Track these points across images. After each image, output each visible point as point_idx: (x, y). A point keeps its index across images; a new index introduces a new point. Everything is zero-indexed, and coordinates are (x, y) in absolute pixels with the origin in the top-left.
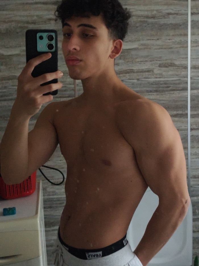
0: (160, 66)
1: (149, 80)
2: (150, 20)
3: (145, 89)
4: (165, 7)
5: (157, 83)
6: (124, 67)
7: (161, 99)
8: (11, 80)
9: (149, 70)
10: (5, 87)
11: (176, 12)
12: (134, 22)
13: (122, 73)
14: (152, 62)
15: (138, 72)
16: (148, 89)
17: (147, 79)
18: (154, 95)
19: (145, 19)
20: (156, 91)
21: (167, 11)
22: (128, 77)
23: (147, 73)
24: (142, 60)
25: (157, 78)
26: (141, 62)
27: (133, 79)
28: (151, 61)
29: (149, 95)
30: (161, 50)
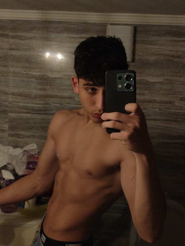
0: (182, 99)
1: (170, 110)
2: (175, 60)
3: (165, 118)
6: (148, 97)
7: (179, 128)
8: (54, 98)
9: (171, 102)
10: (48, 104)
12: (161, 59)
13: (146, 102)
15: (159, 103)
16: (167, 118)
17: (167, 110)
18: (172, 124)
19: (171, 58)
20: (175, 121)
22: (151, 106)
23: (168, 105)
24: (165, 92)
25: (177, 109)
26: (164, 94)
27: (155, 108)
28: (173, 94)
29: (168, 123)
30: (182, 86)
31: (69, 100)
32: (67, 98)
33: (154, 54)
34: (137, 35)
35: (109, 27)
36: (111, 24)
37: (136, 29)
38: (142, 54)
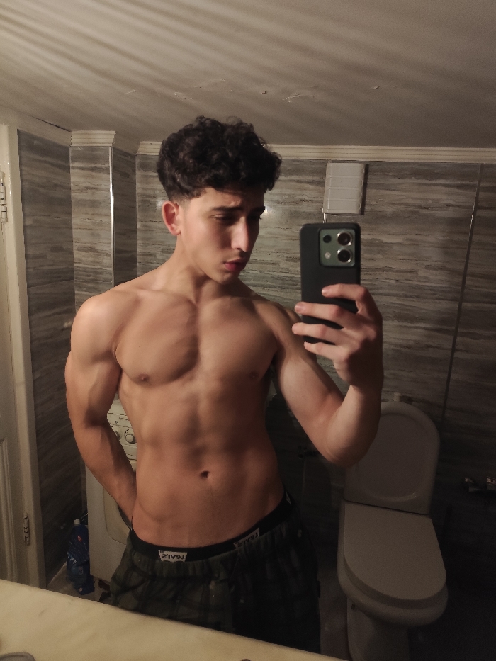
0: (428, 267)
1: (411, 282)
2: (425, 211)
3: (403, 292)
4: (445, 197)
5: (421, 288)
6: (382, 264)
7: (422, 307)
9: (412, 271)
11: (457, 204)
12: (402, 211)
13: (378, 271)
14: (419, 262)
15: (397, 271)
16: (407, 293)
17: (407, 282)
20: (418, 297)
21: (446, 202)
22: (386, 277)
23: (409, 275)
24: (405, 257)
25: (420, 281)
26: (403, 260)
27: (390, 279)
28: (416, 260)
30: (431, 248)
31: (271, 266)
32: (269, 264)
33: (393, 204)
34: (369, 176)
35: (330, 165)
36: (333, 162)
37: (368, 168)
38: (374, 203)
